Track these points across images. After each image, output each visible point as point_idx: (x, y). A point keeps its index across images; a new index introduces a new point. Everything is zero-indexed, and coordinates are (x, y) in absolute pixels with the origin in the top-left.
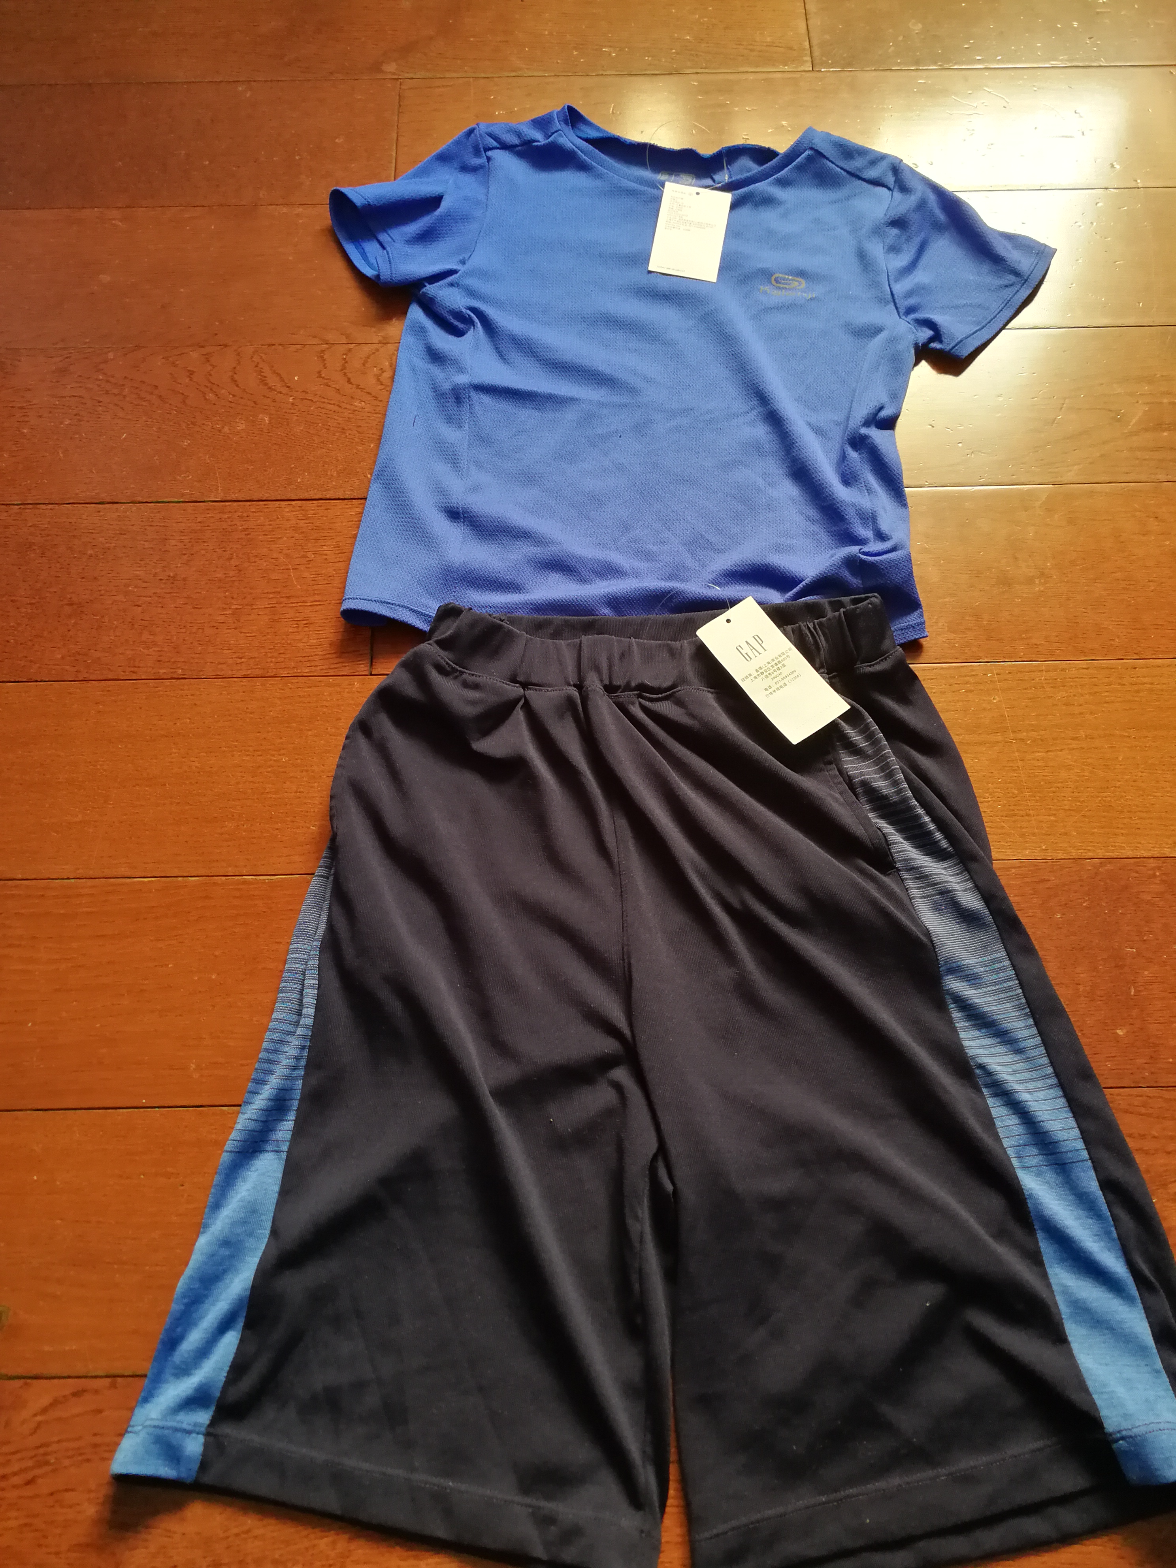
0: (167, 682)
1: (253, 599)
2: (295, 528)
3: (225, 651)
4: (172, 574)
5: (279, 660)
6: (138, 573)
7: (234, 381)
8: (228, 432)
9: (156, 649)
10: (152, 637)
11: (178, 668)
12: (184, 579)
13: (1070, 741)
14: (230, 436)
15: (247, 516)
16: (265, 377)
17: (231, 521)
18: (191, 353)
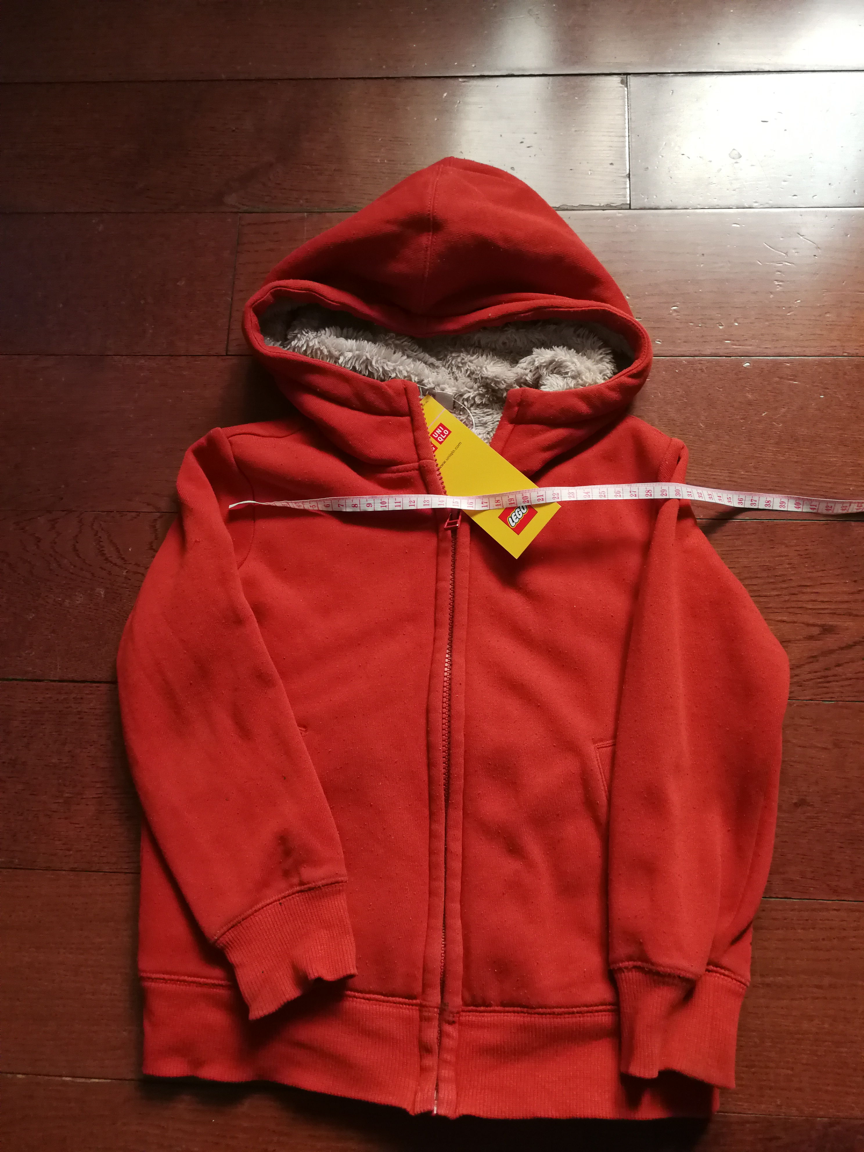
3: (57, 843)
4: (13, 757)
5: (103, 854)
7: (75, 550)
8: (68, 606)
11: (15, 857)
12: (24, 763)
13: (815, 990)
14: (71, 610)
15: (82, 698)
16: (103, 547)
17: (67, 703)
18: (39, 518)
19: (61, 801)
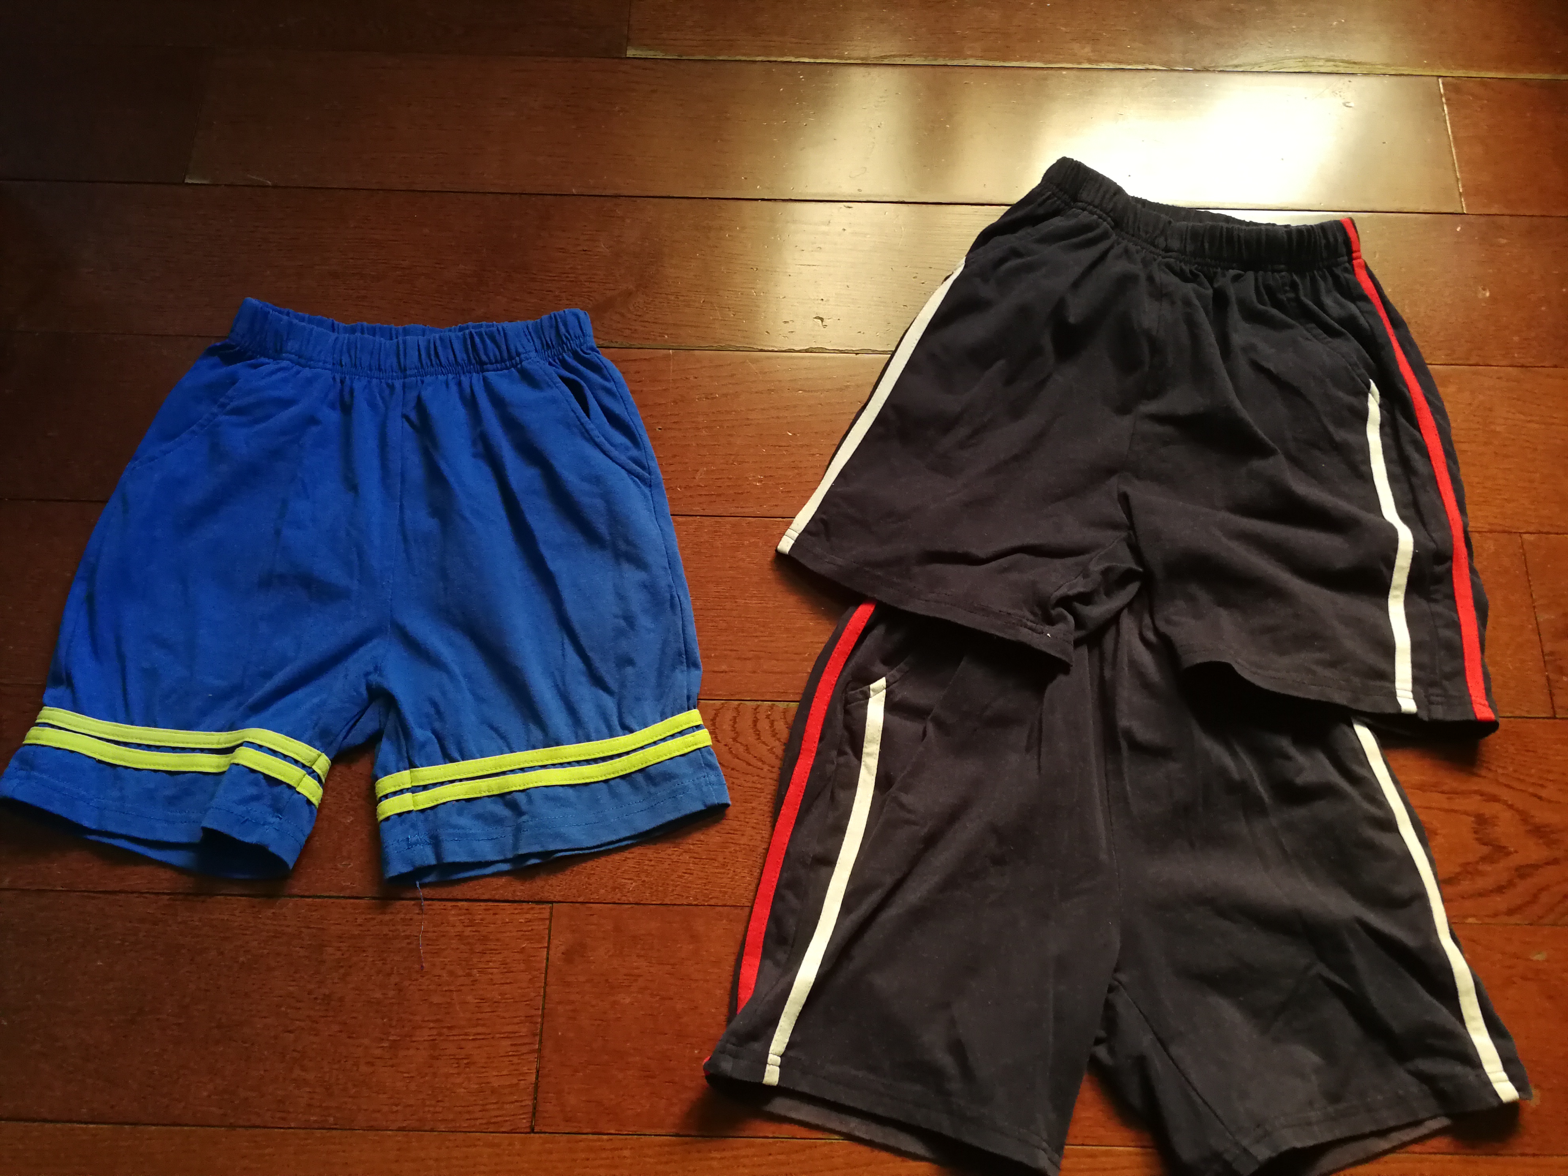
0: (318, 1133)
1: (413, 1028)
2: (460, 936)
3: (381, 1096)
4: (327, 992)
5: (437, 1109)
6: (291, 988)
9: (308, 1089)
10: (303, 1074)
11: (329, 1115)
12: (341, 999)
15: (411, 919)
19: (385, 1044)
